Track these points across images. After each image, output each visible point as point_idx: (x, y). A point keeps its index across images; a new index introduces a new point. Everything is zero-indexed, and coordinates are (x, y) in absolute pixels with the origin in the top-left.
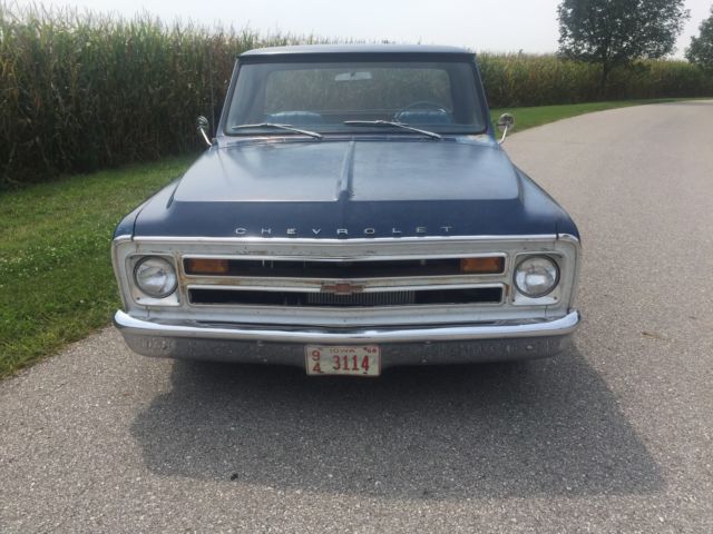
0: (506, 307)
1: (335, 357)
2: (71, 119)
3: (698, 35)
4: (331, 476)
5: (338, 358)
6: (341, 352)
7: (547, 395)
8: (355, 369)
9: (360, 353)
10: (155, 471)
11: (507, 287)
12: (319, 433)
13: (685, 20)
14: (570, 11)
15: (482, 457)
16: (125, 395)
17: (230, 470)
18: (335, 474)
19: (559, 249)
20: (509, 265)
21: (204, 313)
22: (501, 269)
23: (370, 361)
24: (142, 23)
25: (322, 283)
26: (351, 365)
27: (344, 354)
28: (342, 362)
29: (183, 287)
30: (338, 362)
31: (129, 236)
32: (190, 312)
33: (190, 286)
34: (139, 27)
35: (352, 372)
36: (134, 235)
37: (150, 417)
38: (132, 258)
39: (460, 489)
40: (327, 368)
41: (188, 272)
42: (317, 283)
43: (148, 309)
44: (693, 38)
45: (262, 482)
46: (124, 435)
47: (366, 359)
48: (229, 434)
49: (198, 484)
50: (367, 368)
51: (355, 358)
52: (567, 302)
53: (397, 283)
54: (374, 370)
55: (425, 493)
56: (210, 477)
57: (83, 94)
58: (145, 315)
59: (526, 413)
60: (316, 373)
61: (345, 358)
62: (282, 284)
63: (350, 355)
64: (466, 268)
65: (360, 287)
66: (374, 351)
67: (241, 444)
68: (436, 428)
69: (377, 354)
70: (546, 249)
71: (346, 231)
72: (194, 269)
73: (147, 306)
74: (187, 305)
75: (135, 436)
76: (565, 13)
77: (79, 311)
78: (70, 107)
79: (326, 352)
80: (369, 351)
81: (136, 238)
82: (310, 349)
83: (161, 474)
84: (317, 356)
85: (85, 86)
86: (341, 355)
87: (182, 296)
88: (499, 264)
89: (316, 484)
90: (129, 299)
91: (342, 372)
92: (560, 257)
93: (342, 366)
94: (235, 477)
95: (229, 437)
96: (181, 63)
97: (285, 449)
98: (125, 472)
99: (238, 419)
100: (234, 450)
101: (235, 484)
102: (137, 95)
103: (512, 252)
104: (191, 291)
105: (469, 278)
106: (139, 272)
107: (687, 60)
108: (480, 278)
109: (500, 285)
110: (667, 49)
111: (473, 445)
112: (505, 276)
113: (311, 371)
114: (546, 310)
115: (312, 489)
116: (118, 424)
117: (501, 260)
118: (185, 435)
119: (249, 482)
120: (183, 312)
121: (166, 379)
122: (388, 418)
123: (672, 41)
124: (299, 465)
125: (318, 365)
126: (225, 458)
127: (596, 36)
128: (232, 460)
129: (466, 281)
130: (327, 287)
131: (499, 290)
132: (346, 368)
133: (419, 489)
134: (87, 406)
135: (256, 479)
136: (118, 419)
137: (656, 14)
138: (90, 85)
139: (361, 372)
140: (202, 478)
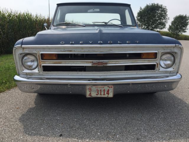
0: (157, 72)
1: (97, 90)
2: (5, 38)
3: (171, 25)
4: (99, 134)
5: (98, 90)
6: (99, 88)
7: (168, 105)
8: (104, 94)
9: (106, 88)
10: (29, 134)
11: (158, 64)
12: (91, 119)
13: (168, 20)
14: (139, 18)
15: (154, 126)
16: (18, 108)
17: (59, 133)
18: (101, 133)
19: (176, 50)
20: (159, 56)
21: (48, 75)
22: (156, 58)
23: (110, 91)
24: (27, 14)
25: (93, 62)
26: (102, 93)
27: (100, 89)
28: (99, 92)
29: (40, 65)
30: (98, 92)
31: (20, 45)
32: (42, 75)
33: (42, 65)
34: (25, 14)
35: (103, 96)
36: (22, 45)
37: (27, 115)
38: (21, 54)
39: (150, 137)
40: (94, 95)
41: (42, 59)
42: (91, 62)
43: (27, 74)
44: (170, 25)
45: (72, 137)
46: (17, 121)
47: (108, 91)
48: (57, 120)
49: (46, 139)
50: (108, 94)
51: (104, 90)
52: (177, 70)
53: (120, 62)
54: (111, 95)
55: (138, 139)
56: (51, 136)
57: (9, 32)
58: (26, 76)
59: (163, 111)
60: (90, 96)
61: (101, 90)
62: (78, 63)
63: (103, 89)
64: (144, 57)
65: (106, 63)
66: (112, 87)
67: (62, 123)
68: (133, 116)
69: (112, 89)
70: (171, 50)
71: (102, 42)
72: (44, 58)
73: (26, 73)
74: (42, 72)
75: (20, 122)
76: (138, 18)
77: (3, 85)
78: (5, 35)
79: (94, 88)
80: (110, 87)
81: (23, 46)
82: (88, 87)
83: (31, 135)
84: (90, 90)
85: (9, 30)
86: (99, 89)
87: (40, 69)
88: (155, 55)
89: (94, 137)
90: (20, 70)
91: (99, 96)
92: (176, 53)
93: (99, 94)
94: (61, 135)
95: (57, 121)
96: (37, 25)
97: (80, 125)
98: (16, 135)
99: (60, 115)
100: (60, 126)
101: (61, 138)
102: (25, 33)
103: (160, 51)
104: (43, 66)
105: (144, 61)
106: (24, 60)
107: (168, 31)
108: (149, 61)
109: (155, 63)
110: (164, 27)
111: (149, 122)
112: (157, 60)
113: (88, 96)
114: (170, 73)
115: (93, 139)
116: (14, 118)
117: (156, 54)
118: (40, 121)
119: (67, 137)
120: (40, 75)
121: (33, 103)
122: (116, 113)
123: (165, 25)
124: (86, 130)
125: (90, 93)
126: (56, 128)
127: (146, 24)
128: (59, 129)
129: (143, 62)
130: (94, 64)
131: (155, 65)
132: (101, 94)
133: (134, 138)
134: (3, 112)
135: (70, 136)
136: (14, 116)
137: (161, 19)
138: (11, 30)
139: (106, 96)
140: (48, 136)
